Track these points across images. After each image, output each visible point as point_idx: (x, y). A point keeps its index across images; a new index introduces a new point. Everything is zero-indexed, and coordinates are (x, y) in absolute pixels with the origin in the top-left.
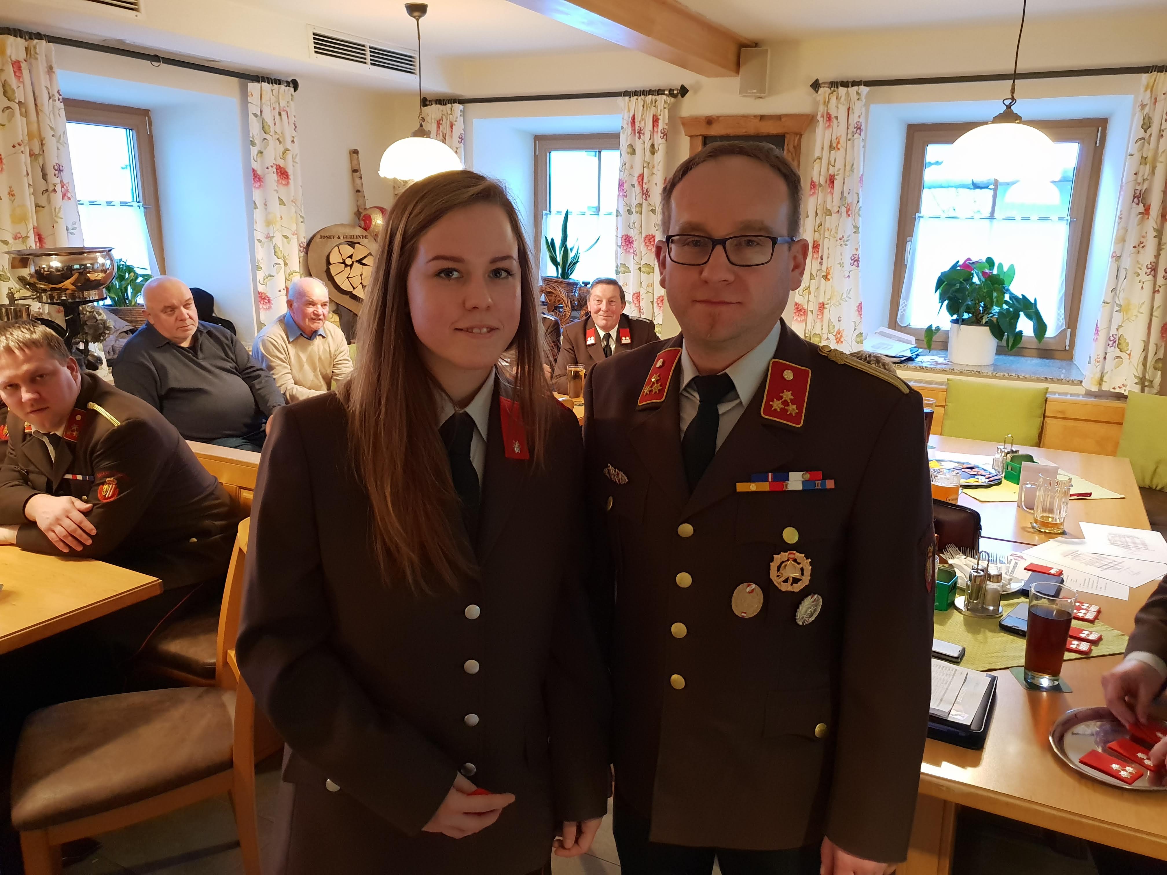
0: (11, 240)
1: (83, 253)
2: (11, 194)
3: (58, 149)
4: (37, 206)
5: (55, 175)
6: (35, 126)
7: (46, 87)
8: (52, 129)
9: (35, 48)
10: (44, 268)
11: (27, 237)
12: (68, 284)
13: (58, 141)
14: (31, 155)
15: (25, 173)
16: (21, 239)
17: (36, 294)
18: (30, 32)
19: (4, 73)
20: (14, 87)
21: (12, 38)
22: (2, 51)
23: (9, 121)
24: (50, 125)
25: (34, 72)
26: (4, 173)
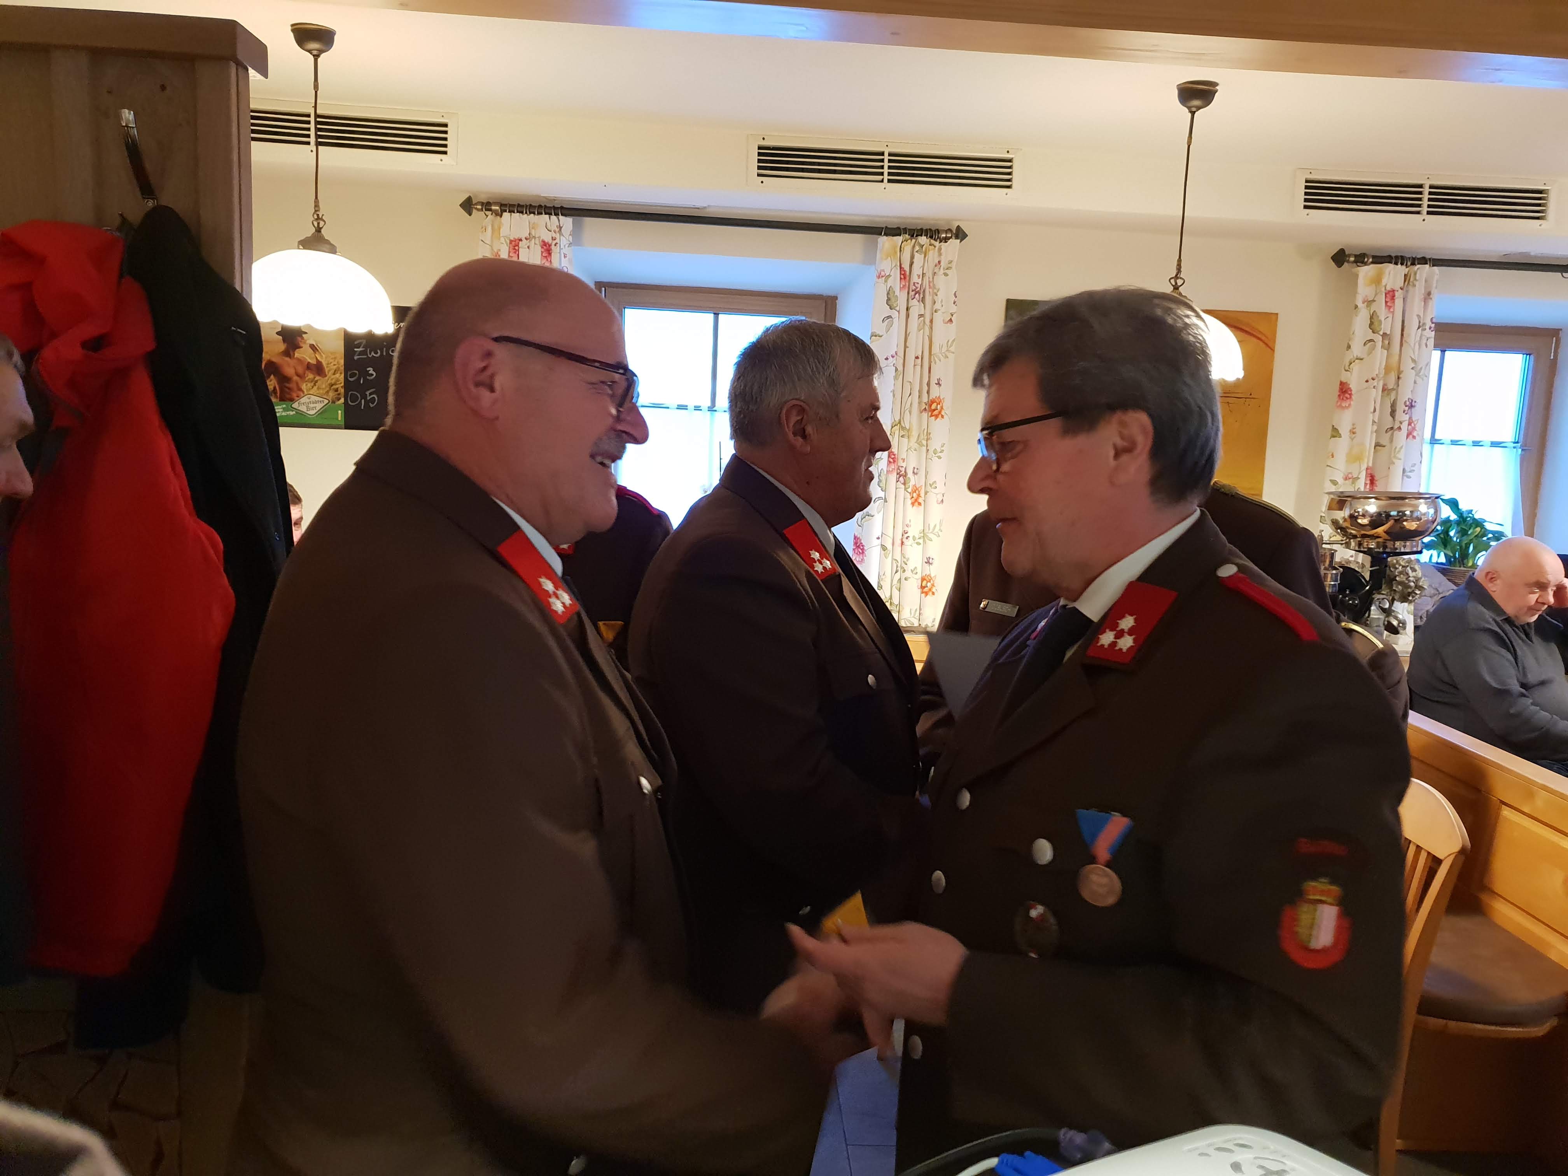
0: (1340, 480)
2: (1353, 432)
3: (1415, 382)
4: (1377, 445)
5: (1404, 411)
6: (1396, 358)
7: (1418, 316)
8: (1414, 361)
9: (1415, 274)
11: (1358, 478)
12: (1380, 530)
13: (1418, 374)
14: (1384, 390)
15: (1372, 410)
16: (1351, 480)
17: (1346, 540)
18: (1414, 257)
19: (1375, 303)
20: (1382, 318)
21: (1391, 266)
22: (1377, 280)
23: (1369, 355)
24: (1413, 357)
25: (1409, 300)
26: (1351, 410)
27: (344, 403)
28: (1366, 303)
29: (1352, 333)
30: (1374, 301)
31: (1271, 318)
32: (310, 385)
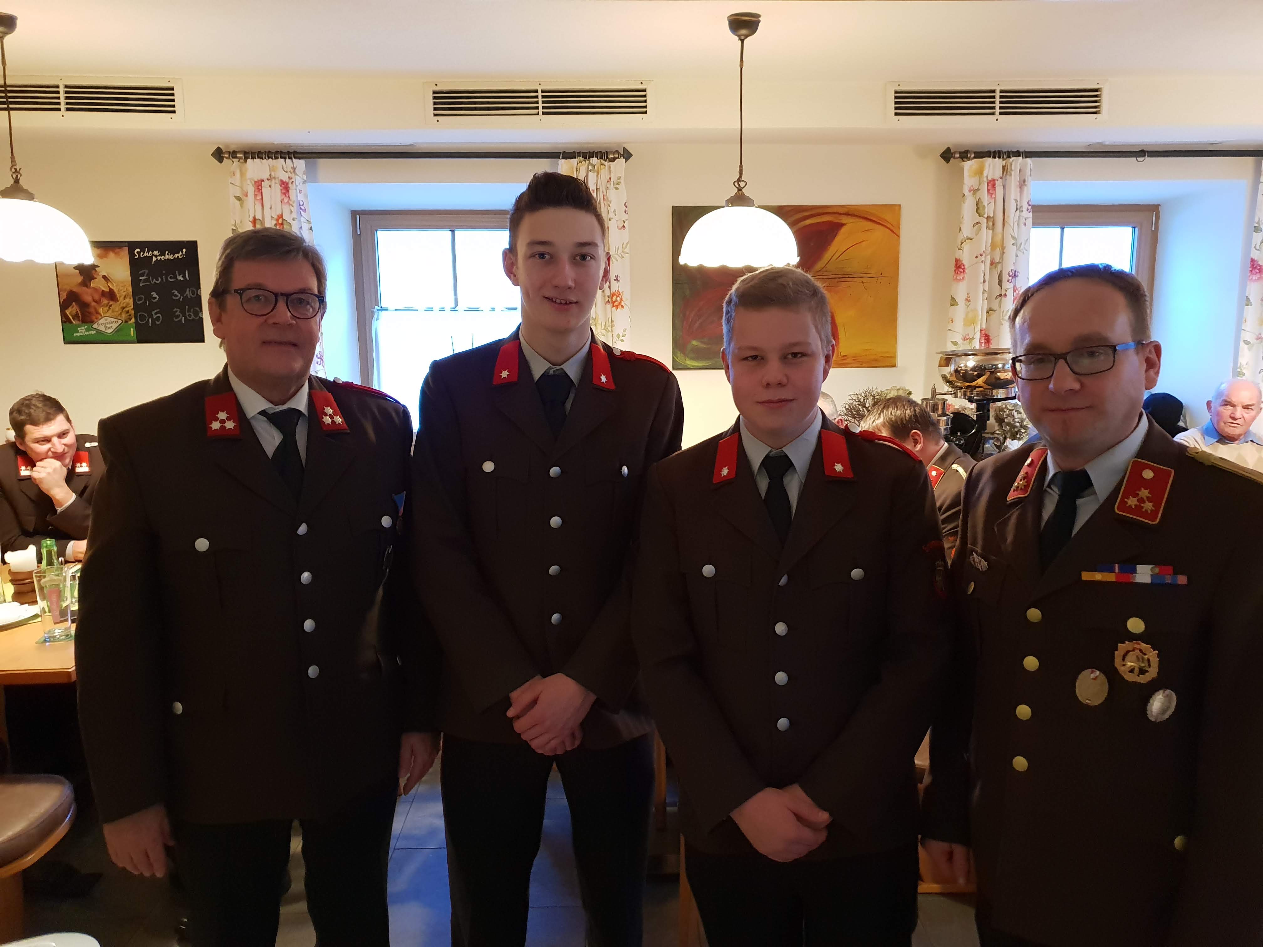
0: (959, 342)
1: (997, 354)
2: (968, 300)
3: (1017, 256)
4: (990, 310)
5: (1008, 281)
6: (1000, 236)
7: (1016, 200)
8: (1013, 238)
9: (1011, 164)
10: (961, 367)
11: (973, 338)
12: (980, 381)
13: (1018, 249)
14: (992, 263)
15: (982, 280)
16: (968, 340)
17: (954, 391)
18: (1010, 151)
19: (979, 192)
20: (986, 204)
21: (990, 160)
22: (980, 172)
23: (976, 235)
24: (1013, 235)
25: (1007, 187)
26: (965, 282)
27: (135, 322)
28: (972, 192)
29: (962, 217)
30: (978, 190)
31: (895, 209)
32: (106, 309)
